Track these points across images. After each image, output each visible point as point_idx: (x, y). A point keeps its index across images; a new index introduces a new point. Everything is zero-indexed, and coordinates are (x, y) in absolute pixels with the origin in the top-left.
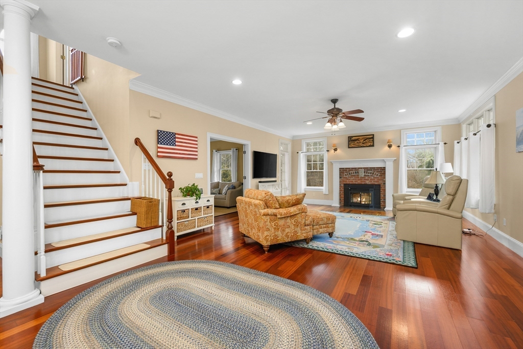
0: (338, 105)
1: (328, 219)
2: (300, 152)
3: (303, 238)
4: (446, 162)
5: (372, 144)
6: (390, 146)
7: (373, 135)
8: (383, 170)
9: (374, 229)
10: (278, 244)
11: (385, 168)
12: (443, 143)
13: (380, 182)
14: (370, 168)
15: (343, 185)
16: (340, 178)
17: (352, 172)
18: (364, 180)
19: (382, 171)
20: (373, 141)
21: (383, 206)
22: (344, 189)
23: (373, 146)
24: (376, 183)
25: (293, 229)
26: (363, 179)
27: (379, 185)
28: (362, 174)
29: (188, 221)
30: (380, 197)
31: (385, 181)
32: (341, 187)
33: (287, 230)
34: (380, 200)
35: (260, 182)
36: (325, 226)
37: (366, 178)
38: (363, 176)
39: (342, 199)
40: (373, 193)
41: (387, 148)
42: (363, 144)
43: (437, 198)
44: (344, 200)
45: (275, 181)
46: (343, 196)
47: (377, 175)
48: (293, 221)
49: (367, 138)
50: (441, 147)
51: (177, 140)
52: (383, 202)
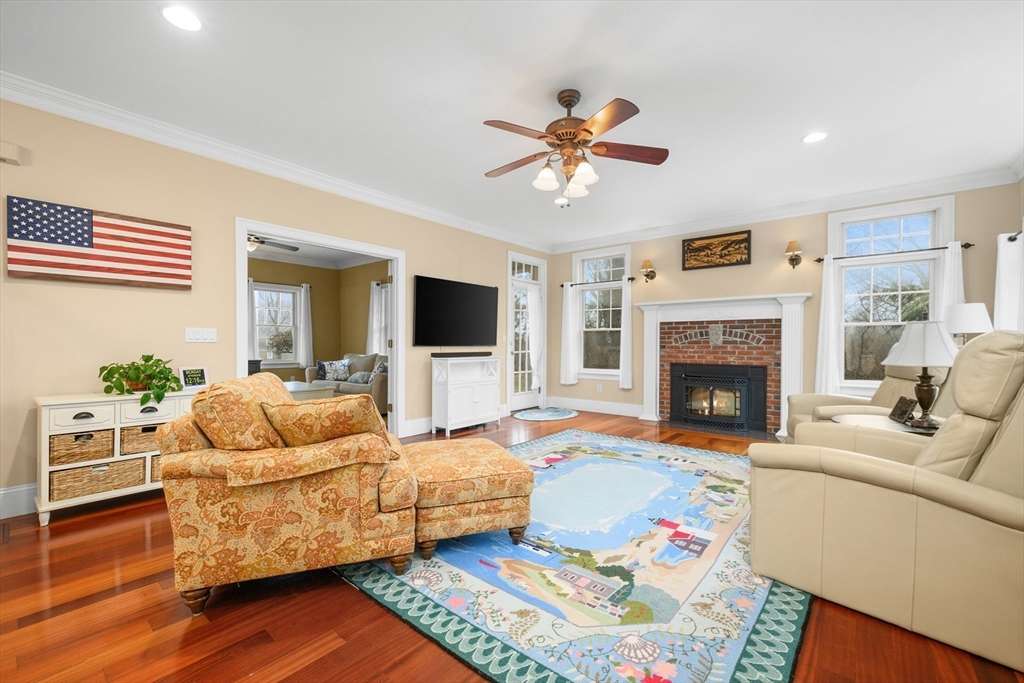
0: (576, 112)
1: (497, 482)
2: (567, 285)
3: (367, 556)
4: (968, 299)
5: (744, 257)
6: (795, 261)
7: (749, 232)
8: (774, 326)
9: (696, 513)
10: (243, 583)
11: (779, 320)
12: (959, 244)
13: (767, 360)
14: (739, 321)
15: (668, 367)
16: (662, 347)
17: (693, 332)
18: (723, 353)
19: (772, 329)
20: (748, 248)
21: (774, 424)
22: (672, 376)
23: (748, 262)
24: (755, 363)
25: (316, 524)
26: (720, 351)
27: (764, 368)
28: (717, 337)
29: (107, 464)
30: (765, 402)
31: (779, 358)
32: (665, 371)
33: (286, 531)
34: (765, 407)
35: (434, 355)
36: (483, 506)
37: (729, 348)
38: (720, 343)
39: (667, 402)
40: (744, 389)
41: (787, 265)
42: (721, 257)
43: (925, 415)
44: (671, 404)
45: (489, 354)
46: (667, 394)
47: (759, 340)
48: (318, 495)
49: (733, 242)
50: (953, 256)
51: (96, 229)
52: (773, 413)
